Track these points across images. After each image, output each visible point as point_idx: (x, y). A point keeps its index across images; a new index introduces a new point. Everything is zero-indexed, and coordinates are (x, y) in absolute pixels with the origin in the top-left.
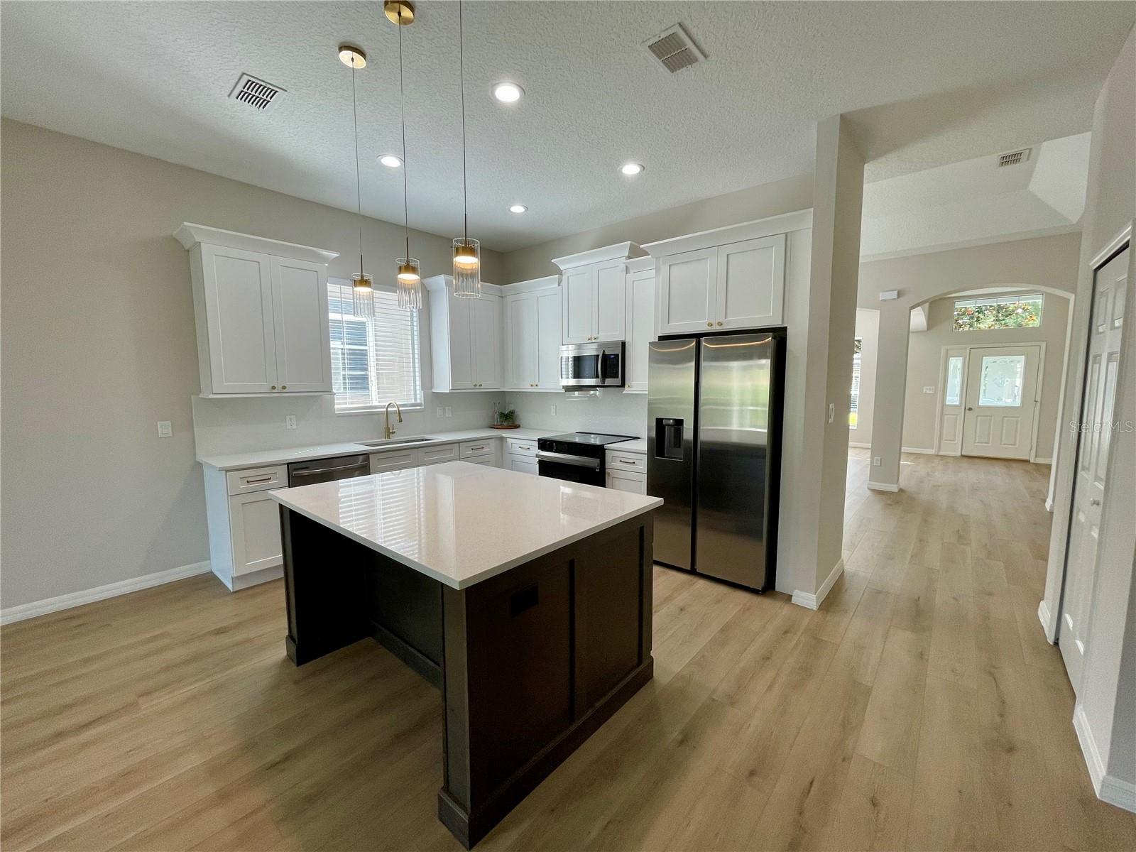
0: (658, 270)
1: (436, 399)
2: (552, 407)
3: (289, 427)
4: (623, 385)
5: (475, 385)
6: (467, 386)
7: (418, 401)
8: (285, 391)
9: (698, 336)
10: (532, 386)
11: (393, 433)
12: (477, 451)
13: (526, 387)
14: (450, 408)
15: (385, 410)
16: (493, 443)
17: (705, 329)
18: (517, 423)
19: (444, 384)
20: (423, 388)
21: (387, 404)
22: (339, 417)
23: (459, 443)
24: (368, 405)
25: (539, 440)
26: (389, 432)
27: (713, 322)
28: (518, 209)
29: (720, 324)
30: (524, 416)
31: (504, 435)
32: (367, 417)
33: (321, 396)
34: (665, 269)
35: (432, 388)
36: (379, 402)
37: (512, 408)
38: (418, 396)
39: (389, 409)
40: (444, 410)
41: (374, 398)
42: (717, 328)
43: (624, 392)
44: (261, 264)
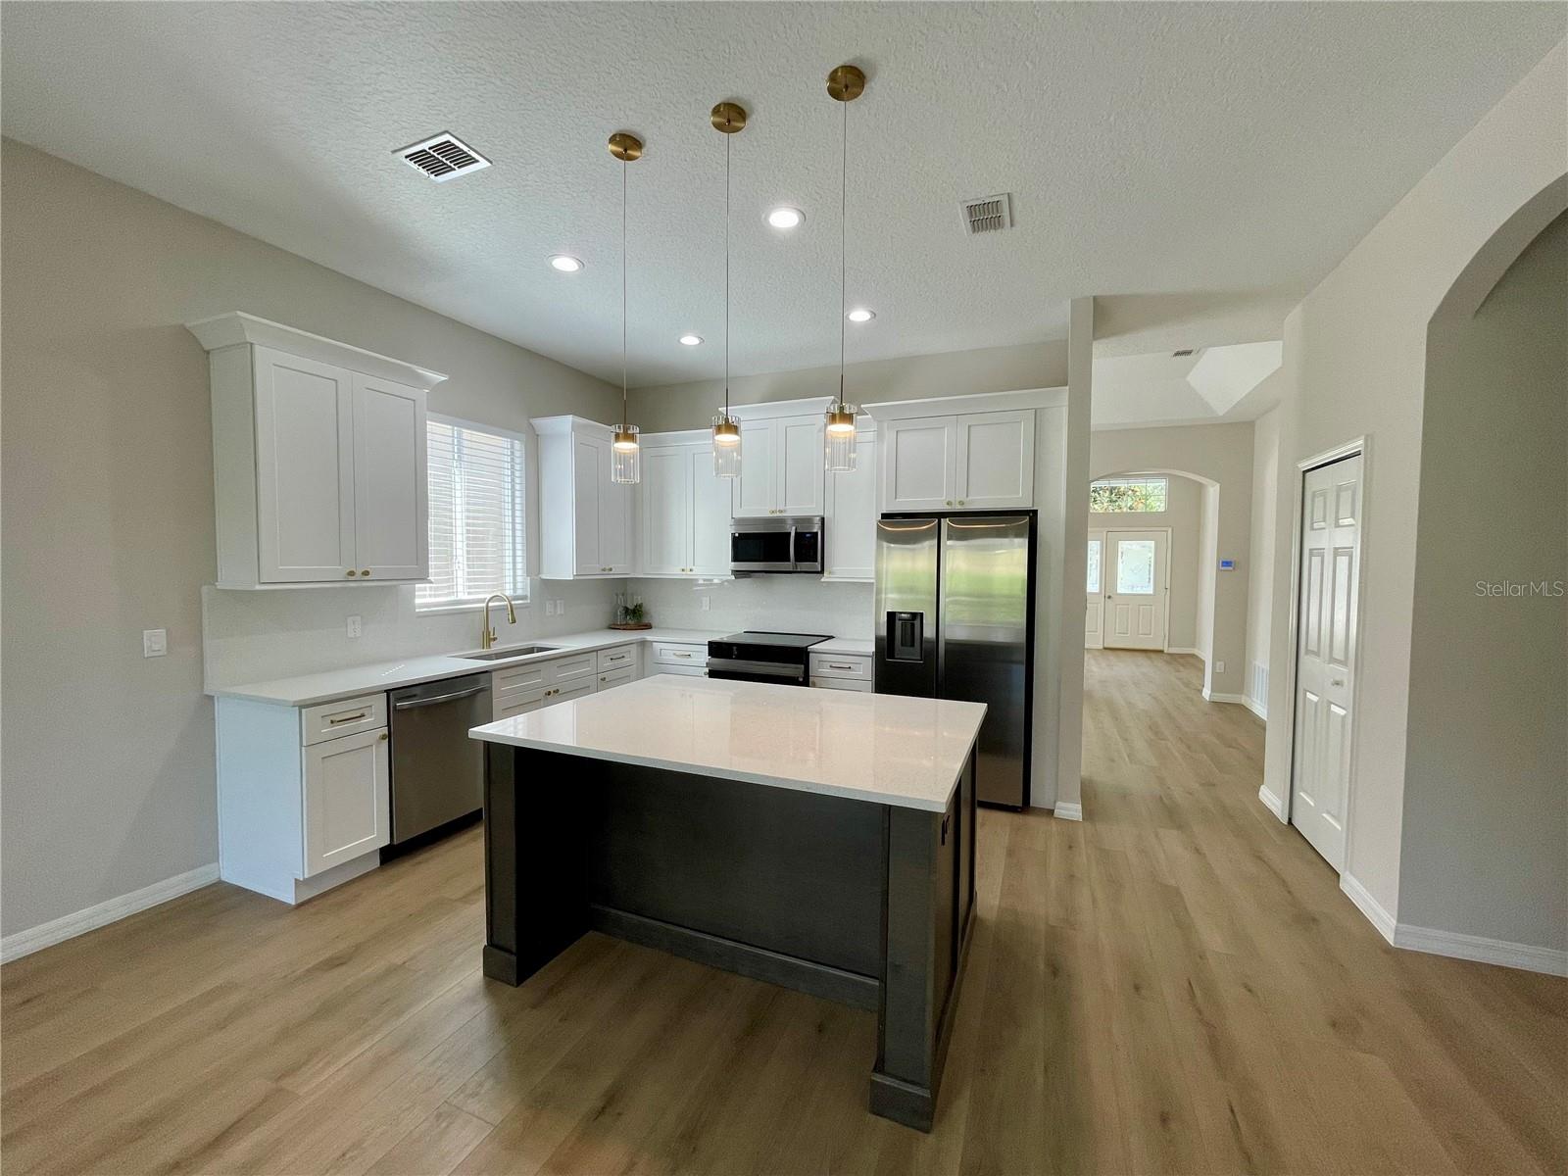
0: (880, 435)
1: (549, 589)
2: (705, 598)
3: (351, 635)
4: (822, 572)
5: (604, 570)
6: (595, 572)
7: (519, 592)
8: (366, 578)
9: (940, 515)
10: (683, 570)
11: (495, 639)
12: (616, 662)
13: (673, 571)
14: (565, 602)
15: (484, 605)
16: (634, 649)
17: (943, 507)
18: (645, 621)
19: (563, 564)
20: (528, 572)
21: (489, 596)
22: (419, 617)
23: (597, 651)
24: (453, 598)
25: (711, 645)
26: (488, 638)
27: (952, 500)
28: (690, 341)
29: (962, 503)
30: (656, 612)
31: (649, 638)
32: (456, 616)
33: (395, 586)
34: (889, 436)
35: (539, 573)
36: (469, 593)
37: (638, 600)
38: (519, 585)
39: (490, 604)
40: (556, 606)
41: (460, 588)
42: (958, 508)
43: (822, 580)
44: (339, 383)
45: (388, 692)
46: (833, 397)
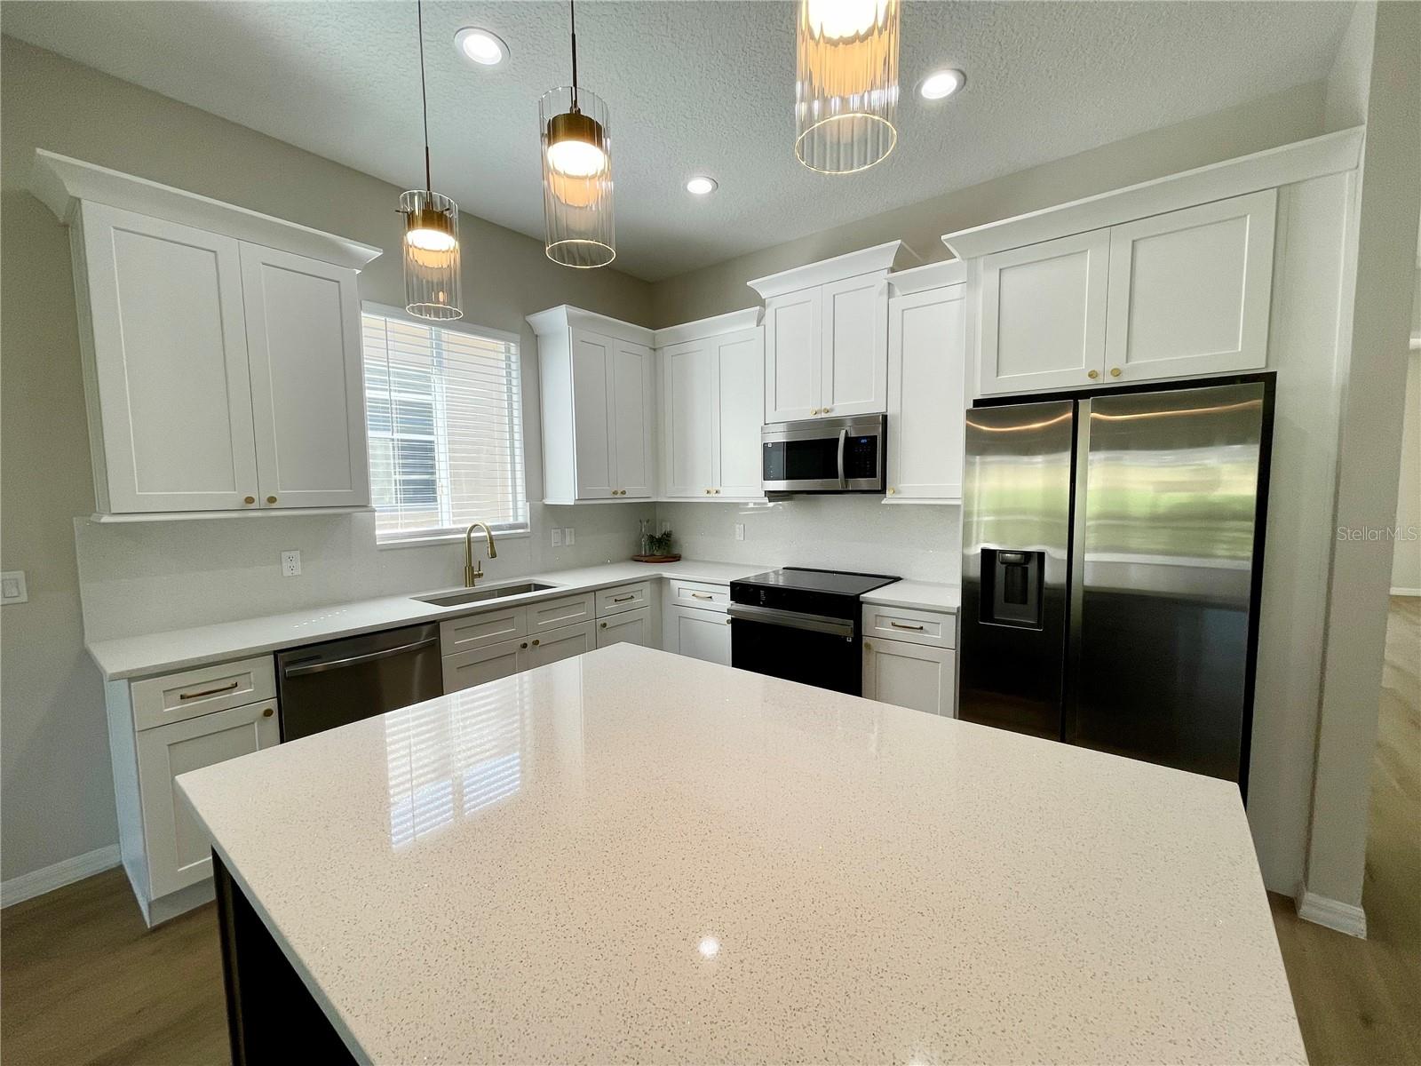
0: (971, 283)
1: (552, 516)
2: (737, 526)
3: (287, 573)
4: (883, 490)
5: (615, 493)
6: (602, 493)
7: (521, 520)
8: (274, 506)
9: (1075, 396)
10: (708, 492)
11: (480, 575)
12: (622, 604)
13: (698, 494)
14: (573, 530)
15: (465, 535)
16: (647, 589)
17: (1083, 382)
18: (676, 552)
19: (564, 490)
20: (528, 498)
21: (469, 526)
22: (381, 550)
23: (594, 591)
24: (436, 527)
25: (733, 585)
26: (472, 575)
27: (1099, 369)
28: (699, 186)
29: (1116, 372)
30: (689, 540)
31: (666, 575)
32: (431, 549)
33: (349, 514)
34: (989, 279)
35: (543, 498)
36: (454, 522)
37: (667, 527)
38: (520, 512)
39: (473, 535)
40: (563, 533)
41: (445, 516)
42: (1108, 381)
43: (883, 502)
44: (219, 257)
45: (276, 653)
46: (899, 241)
